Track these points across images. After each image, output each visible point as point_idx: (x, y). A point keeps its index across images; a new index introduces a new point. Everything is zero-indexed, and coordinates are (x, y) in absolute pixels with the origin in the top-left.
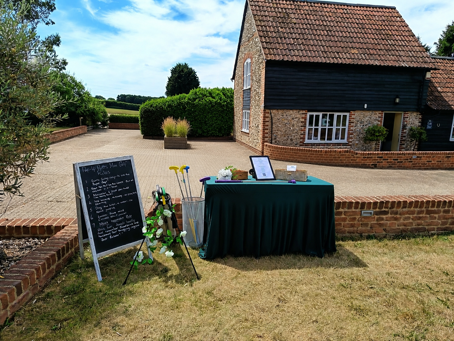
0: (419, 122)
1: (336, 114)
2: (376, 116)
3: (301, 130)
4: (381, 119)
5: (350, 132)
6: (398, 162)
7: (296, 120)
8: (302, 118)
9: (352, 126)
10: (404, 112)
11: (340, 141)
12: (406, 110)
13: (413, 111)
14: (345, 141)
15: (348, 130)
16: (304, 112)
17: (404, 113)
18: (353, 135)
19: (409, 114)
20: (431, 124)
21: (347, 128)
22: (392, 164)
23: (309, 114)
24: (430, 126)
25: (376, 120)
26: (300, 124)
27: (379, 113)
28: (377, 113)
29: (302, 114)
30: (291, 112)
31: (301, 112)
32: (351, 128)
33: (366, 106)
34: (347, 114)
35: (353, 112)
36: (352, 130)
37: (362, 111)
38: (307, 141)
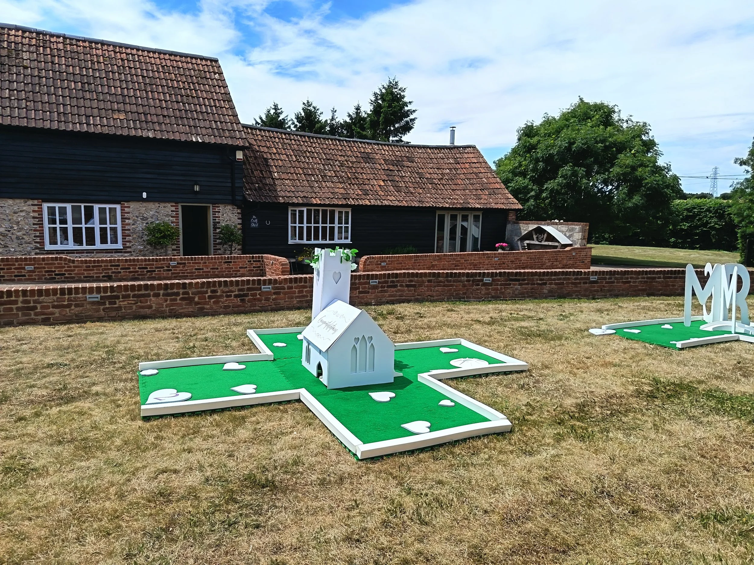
0: (238, 219)
1: (96, 207)
2: (167, 209)
3: (35, 231)
4: (176, 214)
5: (125, 233)
6: (148, 272)
7: (23, 214)
8: (34, 211)
9: (129, 224)
10: (213, 204)
11: (109, 246)
12: (216, 202)
13: (225, 202)
14: (119, 246)
15: (122, 230)
16: (36, 202)
17: (213, 206)
18: (131, 238)
19: (221, 208)
20: (256, 221)
21: (119, 226)
22: (138, 275)
23: (45, 206)
24: (255, 223)
25: (167, 215)
26: (32, 221)
27: (172, 206)
28: (169, 205)
29: (33, 205)
30: (10, 202)
31: (30, 202)
32: (127, 227)
33: (145, 195)
34: (118, 207)
35: (126, 204)
36: (129, 230)
37: (141, 203)
38: (48, 247)
